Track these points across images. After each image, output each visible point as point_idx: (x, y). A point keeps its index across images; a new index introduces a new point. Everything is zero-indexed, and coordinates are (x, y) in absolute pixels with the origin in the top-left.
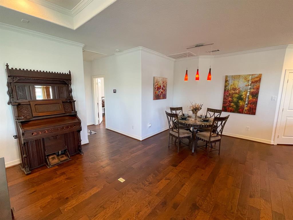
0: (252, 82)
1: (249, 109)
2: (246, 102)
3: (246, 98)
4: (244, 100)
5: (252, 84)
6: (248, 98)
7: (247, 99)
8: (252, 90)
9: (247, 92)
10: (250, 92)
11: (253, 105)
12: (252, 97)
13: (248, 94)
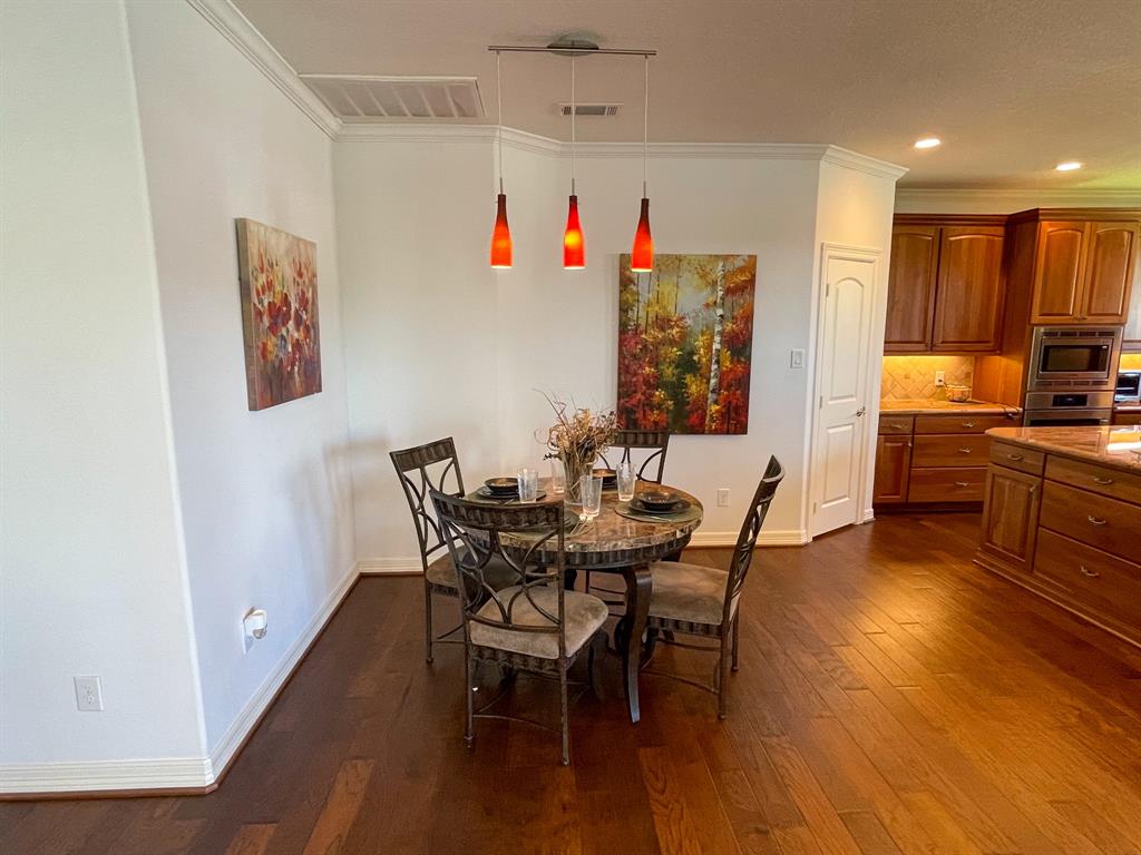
0: (729, 291)
1: (724, 410)
2: (713, 381)
3: (710, 361)
4: (702, 371)
5: (729, 299)
6: (718, 362)
7: (714, 367)
8: (729, 326)
9: (713, 337)
10: (721, 333)
11: (739, 392)
12: (732, 355)
13: (716, 346)
